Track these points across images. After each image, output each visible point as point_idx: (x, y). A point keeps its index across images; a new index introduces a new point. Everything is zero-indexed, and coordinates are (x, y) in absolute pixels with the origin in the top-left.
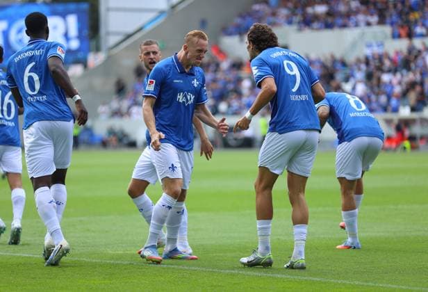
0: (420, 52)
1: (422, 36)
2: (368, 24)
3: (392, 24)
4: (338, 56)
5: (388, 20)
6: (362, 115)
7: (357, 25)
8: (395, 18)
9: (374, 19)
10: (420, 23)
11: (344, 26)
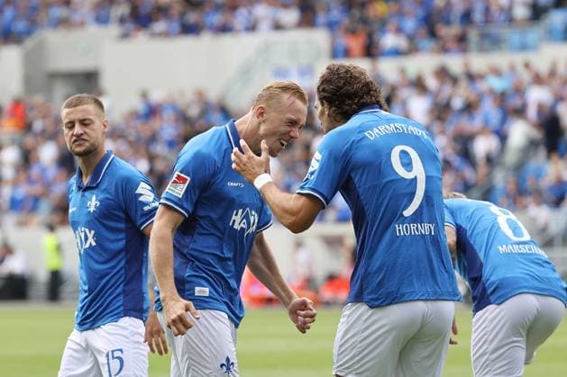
0: (393, 89)
1: (397, 53)
2: (278, 27)
3: (331, 26)
4: (213, 95)
5: (321, 18)
6: (525, 249)
7: (252, 28)
8: (336, 14)
9: (291, 16)
10: (392, 25)
11: (225, 29)
